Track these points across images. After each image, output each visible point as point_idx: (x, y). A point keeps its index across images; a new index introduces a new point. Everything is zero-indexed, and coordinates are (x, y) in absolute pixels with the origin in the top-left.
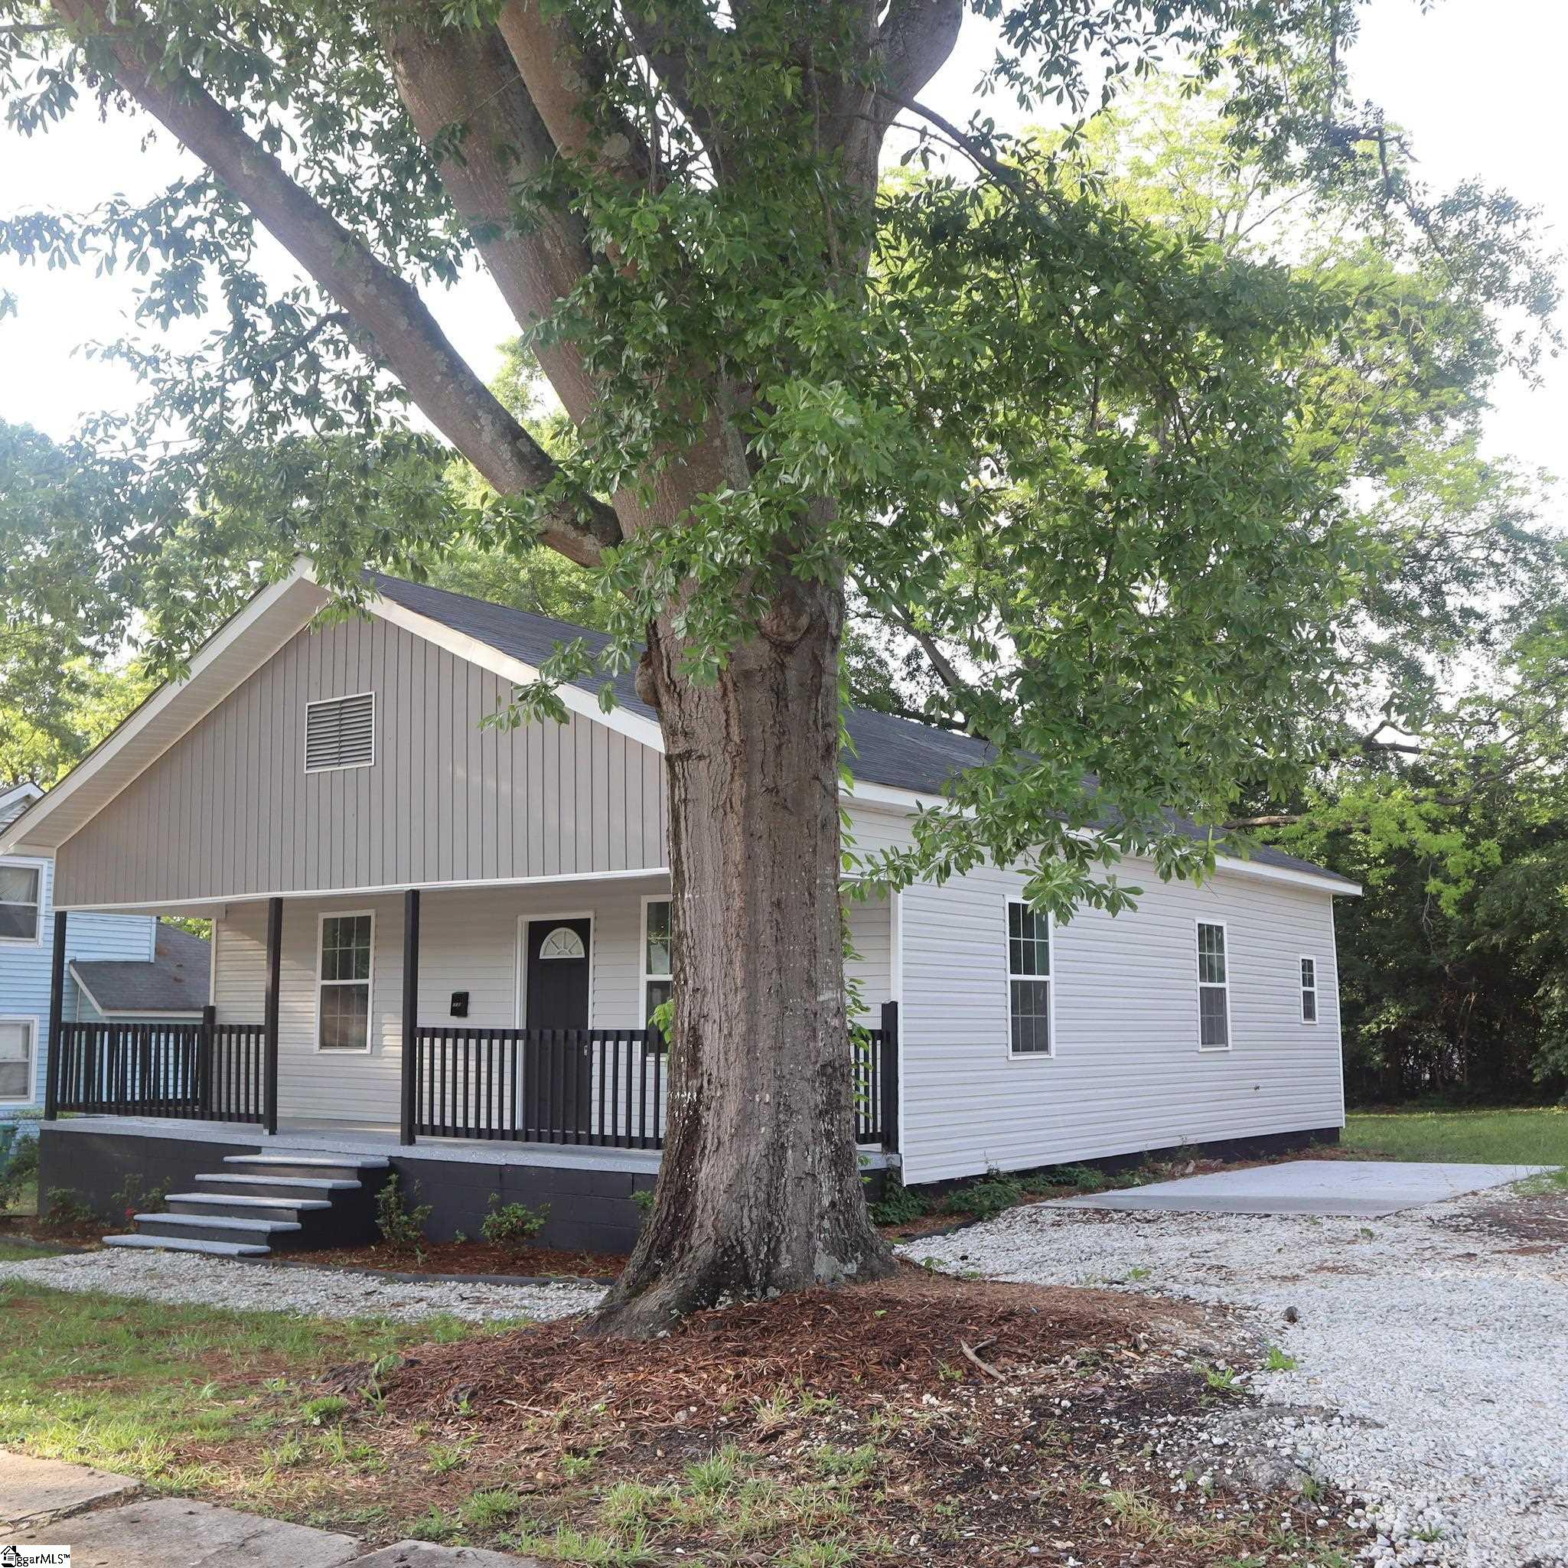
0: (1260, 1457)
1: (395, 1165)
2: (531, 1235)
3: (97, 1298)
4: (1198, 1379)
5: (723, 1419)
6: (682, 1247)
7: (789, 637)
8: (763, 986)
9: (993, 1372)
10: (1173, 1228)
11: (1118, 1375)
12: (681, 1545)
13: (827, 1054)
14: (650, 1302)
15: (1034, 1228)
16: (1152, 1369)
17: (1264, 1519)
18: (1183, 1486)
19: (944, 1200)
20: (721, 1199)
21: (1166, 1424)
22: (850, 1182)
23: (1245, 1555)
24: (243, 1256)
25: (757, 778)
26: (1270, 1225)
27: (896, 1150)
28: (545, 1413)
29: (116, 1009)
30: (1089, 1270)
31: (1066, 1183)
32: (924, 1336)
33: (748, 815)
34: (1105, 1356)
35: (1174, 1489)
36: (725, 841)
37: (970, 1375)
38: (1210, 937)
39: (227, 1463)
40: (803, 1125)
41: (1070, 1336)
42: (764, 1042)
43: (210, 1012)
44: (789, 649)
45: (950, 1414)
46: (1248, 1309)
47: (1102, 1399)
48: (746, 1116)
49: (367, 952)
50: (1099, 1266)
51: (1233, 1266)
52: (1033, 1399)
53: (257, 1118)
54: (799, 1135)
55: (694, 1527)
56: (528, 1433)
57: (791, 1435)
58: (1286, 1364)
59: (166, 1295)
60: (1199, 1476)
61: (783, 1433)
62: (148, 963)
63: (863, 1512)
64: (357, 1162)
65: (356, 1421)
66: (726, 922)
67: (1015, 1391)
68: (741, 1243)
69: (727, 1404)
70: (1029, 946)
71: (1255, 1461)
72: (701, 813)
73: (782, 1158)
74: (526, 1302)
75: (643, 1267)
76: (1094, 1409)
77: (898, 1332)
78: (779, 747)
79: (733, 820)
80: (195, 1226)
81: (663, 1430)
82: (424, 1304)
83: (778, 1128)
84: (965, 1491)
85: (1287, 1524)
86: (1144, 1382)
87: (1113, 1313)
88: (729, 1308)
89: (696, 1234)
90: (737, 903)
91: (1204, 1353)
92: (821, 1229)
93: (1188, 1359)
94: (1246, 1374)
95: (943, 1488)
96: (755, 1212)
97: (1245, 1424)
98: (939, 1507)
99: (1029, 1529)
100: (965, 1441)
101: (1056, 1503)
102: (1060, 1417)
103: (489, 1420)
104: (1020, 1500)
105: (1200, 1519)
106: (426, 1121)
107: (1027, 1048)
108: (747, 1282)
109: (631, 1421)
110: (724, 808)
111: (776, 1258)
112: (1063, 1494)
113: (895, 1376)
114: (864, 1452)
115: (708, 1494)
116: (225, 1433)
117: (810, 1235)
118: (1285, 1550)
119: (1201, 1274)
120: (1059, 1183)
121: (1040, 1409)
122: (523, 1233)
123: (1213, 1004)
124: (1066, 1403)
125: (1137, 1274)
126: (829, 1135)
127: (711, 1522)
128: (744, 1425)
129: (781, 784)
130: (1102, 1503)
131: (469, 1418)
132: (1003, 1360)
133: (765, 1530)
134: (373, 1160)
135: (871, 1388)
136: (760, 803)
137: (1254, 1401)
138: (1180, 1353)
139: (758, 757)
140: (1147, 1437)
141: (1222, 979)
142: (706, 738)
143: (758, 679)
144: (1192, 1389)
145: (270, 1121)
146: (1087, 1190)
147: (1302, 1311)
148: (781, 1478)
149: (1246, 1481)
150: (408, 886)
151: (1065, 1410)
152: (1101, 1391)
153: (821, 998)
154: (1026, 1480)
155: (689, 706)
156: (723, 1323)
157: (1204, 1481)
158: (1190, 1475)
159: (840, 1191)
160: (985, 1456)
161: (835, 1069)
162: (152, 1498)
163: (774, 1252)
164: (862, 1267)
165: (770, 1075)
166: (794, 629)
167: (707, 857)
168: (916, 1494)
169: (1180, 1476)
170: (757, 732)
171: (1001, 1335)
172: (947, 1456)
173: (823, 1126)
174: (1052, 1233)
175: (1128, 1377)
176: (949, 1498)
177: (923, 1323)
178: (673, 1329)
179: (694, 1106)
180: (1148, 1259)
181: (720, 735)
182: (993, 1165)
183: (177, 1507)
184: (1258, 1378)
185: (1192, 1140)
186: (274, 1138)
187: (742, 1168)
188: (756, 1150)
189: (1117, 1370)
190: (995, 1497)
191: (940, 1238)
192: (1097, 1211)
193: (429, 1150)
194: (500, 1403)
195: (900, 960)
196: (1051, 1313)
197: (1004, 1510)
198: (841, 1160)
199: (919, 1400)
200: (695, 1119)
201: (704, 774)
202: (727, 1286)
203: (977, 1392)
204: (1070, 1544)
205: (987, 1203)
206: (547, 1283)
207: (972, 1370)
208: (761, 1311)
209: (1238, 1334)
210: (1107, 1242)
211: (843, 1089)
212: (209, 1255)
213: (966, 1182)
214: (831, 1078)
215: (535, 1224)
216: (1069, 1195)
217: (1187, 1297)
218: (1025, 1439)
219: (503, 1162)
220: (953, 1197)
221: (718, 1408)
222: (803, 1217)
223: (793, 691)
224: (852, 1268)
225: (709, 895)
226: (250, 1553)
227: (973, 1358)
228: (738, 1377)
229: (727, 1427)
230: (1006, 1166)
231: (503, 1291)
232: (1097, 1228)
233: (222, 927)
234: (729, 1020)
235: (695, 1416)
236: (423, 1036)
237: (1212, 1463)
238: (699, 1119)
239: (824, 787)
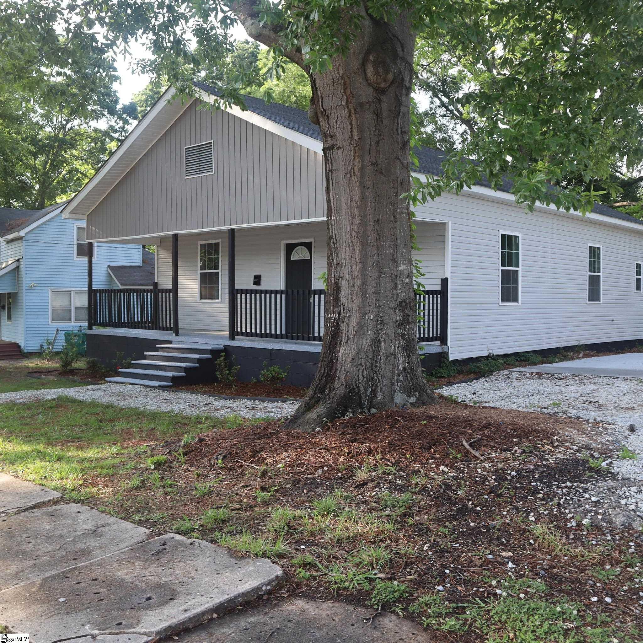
0: (618, 510)
1: (226, 349)
2: (281, 379)
3: (94, 404)
4: (584, 462)
5: (340, 474)
6: (330, 388)
7: (383, 85)
8: (370, 262)
9: (478, 455)
10: (573, 382)
11: (542, 459)
12: (304, 544)
13: (402, 296)
14: (313, 415)
15: (508, 380)
16: (560, 456)
17: (619, 546)
18: (574, 524)
19: (468, 367)
20: (348, 366)
21: (566, 487)
22: (414, 358)
23: (608, 567)
24: (160, 387)
25: (367, 158)
26: (619, 382)
27: (446, 344)
28: (256, 467)
29: (126, 285)
30: (531, 401)
31: (524, 360)
32: (445, 435)
33: (362, 176)
34: (536, 448)
35: (569, 525)
36: (351, 190)
37: (466, 456)
38: (594, 253)
39: (107, 486)
40: (390, 330)
41: (519, 437)
42: (370, 290)
43: (156, 285)
44: (383, 91)
45: (453, 477)
46: (610, 424)
47: (533, 472)
48: (361, 326)
49: (219, 258)
50: (537, 400)
51: (602, 402)
52: (497, 470)
53: (170, 329)
54: (386, 334)
55: (313, 534)
56: (246, 477)
57: (371, 485)
58: (630, 455)
59: (122, 404)
60: (583, 518)
61: (367, 484)
62: (139, 266)
63: (401, 529)
64: (210, 348)
65: (171, 467)
66: (352, 230)
67: (487, 465)
68: (358, 387)
69: (342, 467)
70: (510, 254)
71: (615, 512)
72: (340, 176)
73: (379, 346)
74: (273, 410)
75: (313, 397)
76: (528, 477)
77: (431, 433)
78: (378, 143)
79: (355, 179)
80: (143, 374)
81: (309, 479)
82: (229, 410)
83: (377, 332)
84: (456, 520)
85: (632, 550)
86: (555, 463)
87: (541, 426)
88: (351, 418)
89: (336, 382)
90: (357, 221)
91: (588, 448)
92: (398, 381)
93: (579, 451)
94: (609, 461)
95: (445, 517)
96: (365, 372)
97: (609, 490)
98: (441, 529)
99: (489, 544)
100: (459, 492)
101: (504, 529)
102: (510, 480)
103: (230, 469)
104: (485, 526)
105: (583, 543)
106: (239, 330)
107: (508, 300)
108: (361, 406)
109: (295, 474)
110: (350, 173)
111: (375, 394)
112: (508, 524)
113: (427, 456)
114: (405, 496)
115: (323, 516)
116: (110, 471)
117: (392, 384)
118: (631, 565)
119: (586, 405)
120: (521, 361)
121: (500, 476)
122: (278, 379)
123: (594, 282)
124: (514, 473)
125: (555, 404)
126: (403, 335)
127: (321, 531)
128: (349, 478)
129: (379, 161)
130: (529, 531)
131: (221, 468)
132: (483, 449)
133: (348, 537)
134: (217, 346)
135: (415, 461)
136: (368, 171)
137: (614, 476)
138: (575, 447)
139: (368, 147)
140: (556, 494)
141: (599, 272)
142: (341, 138)
143: (367, 107)
144: (581, 468)
145: (176, 330)
146: (534, 364)
147: (637, 426)
148: (362, 508)
149: (610, 522)
150: (229, 227)
151: (513, 477)
152: (532, 467)
153: (400, 269)
154: (489, 515)
155: (332, 122)
156: (346, 426)
157: (586, 521)
158: (578, 518)
159: (408, 363)
160: (469, 500)
161: (406, 304)
162: (66, 503)
163: (374, 392)
164: (418, 399)
165: (373, 306)
166: (385, 80)
167: (342, 198)
168: (431, 520)
169: (573, 518)
170: (367, 134)
171: (483, 435)
172: (449, 500)
173: (400, 331)
174: (516, 383)
175: (547, 460)
176: (447, 523)
177: (444, 428)
178: (323, 427)
179: (337, 321)
180: (560, 397)
181: (349, 135)
182: (491, 352)
183: (74, 508)
184: (616, 463)
185: (582, 343)
186: (177, 337)
187: (359, 351)
188: (366, 342)
189: (541, 456)
190: (472, 524)
191: (464, 384)
192: (537, 373)
193: (241, 342)
194: (237, 461)
195: (450, 259)
196: (510, 424)
197: (475, 532)
198: (409, 348)
199: (438, 469)
200: (337, 327)
201: (341, 157)
202: (351, 407)
203: (468, 466)
204: (510, 554)
205: (487, 369)
206: (286, 401)
207: (467, 453)
208: (365, 420)
209: (605, 438)
210: (541, 388)
211: (411, 313)
212: (146, 386)
213: (478, 359)
214: (405, 308)
215: (284, 375)
216: (525, 366)
217: (578, 418)
218: (491, 492)
219: (271, 348)
220: (472, 365)
221: (337, 469)
222: (389, 375)
223: (385, 114)
224: (413, 400)
225: (343, 217)
226: (97, 536)
227: (468, 447)
228: (350, 453)
229: (341, 479)
230: (497, 352)
231: (265, 404)
232: (536, 381)
233: (159, 249)
234: (353, 279)
235: (326, 472)
236: (237, 293)
237: (591, 512)
238: (339, 327)
239: (402, 163)
